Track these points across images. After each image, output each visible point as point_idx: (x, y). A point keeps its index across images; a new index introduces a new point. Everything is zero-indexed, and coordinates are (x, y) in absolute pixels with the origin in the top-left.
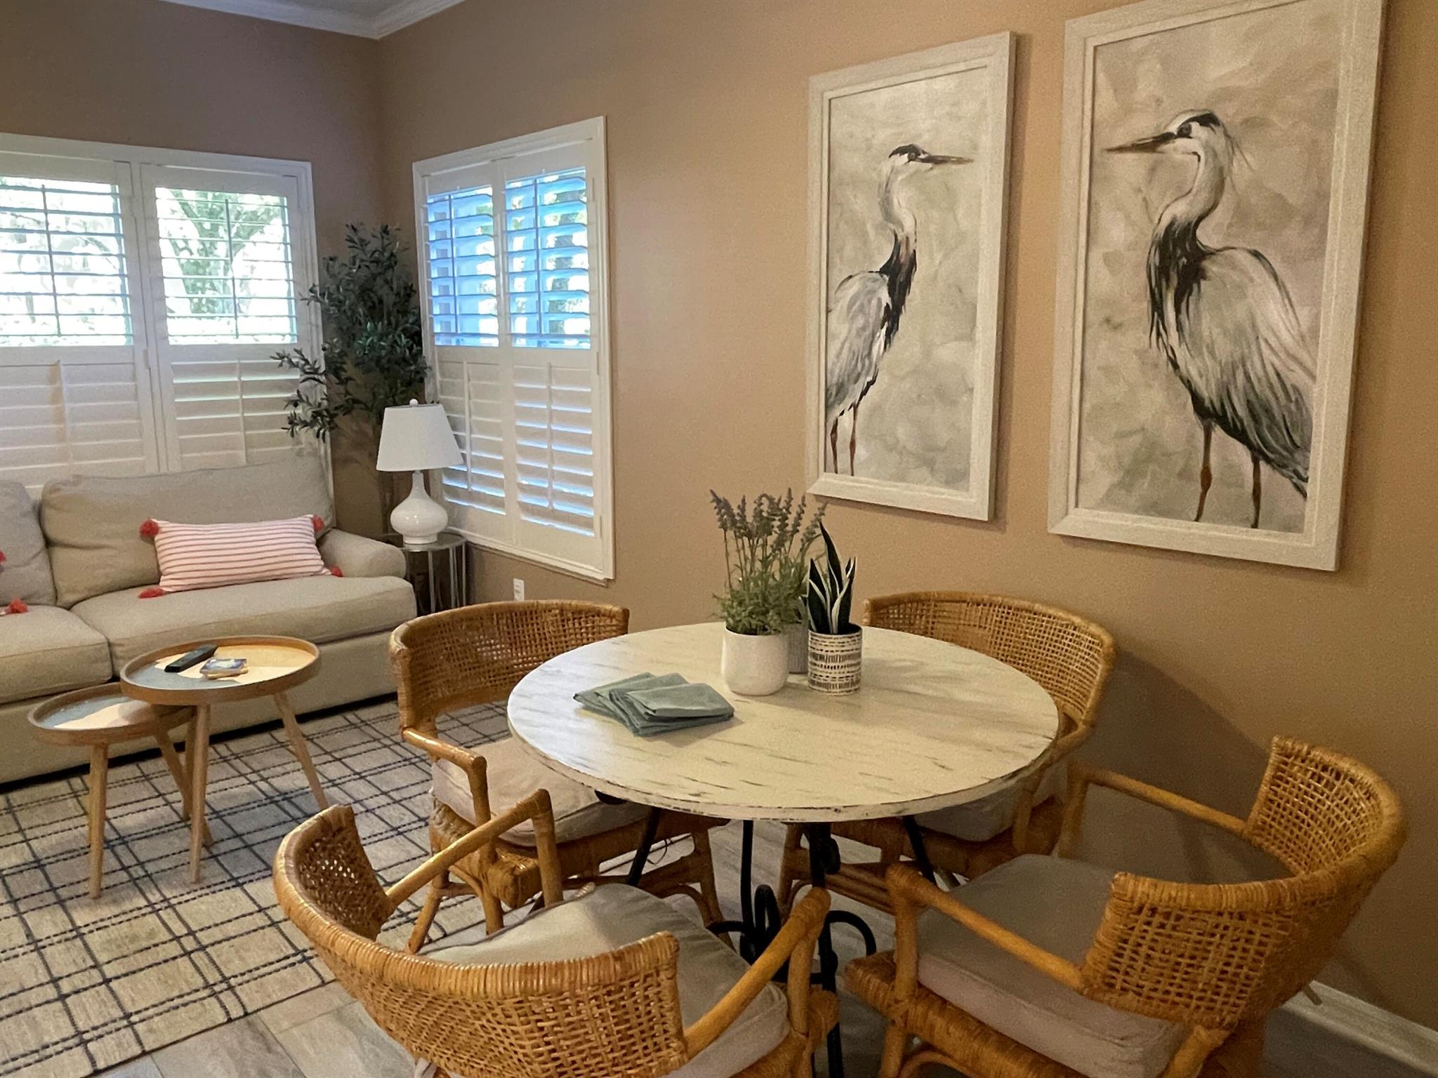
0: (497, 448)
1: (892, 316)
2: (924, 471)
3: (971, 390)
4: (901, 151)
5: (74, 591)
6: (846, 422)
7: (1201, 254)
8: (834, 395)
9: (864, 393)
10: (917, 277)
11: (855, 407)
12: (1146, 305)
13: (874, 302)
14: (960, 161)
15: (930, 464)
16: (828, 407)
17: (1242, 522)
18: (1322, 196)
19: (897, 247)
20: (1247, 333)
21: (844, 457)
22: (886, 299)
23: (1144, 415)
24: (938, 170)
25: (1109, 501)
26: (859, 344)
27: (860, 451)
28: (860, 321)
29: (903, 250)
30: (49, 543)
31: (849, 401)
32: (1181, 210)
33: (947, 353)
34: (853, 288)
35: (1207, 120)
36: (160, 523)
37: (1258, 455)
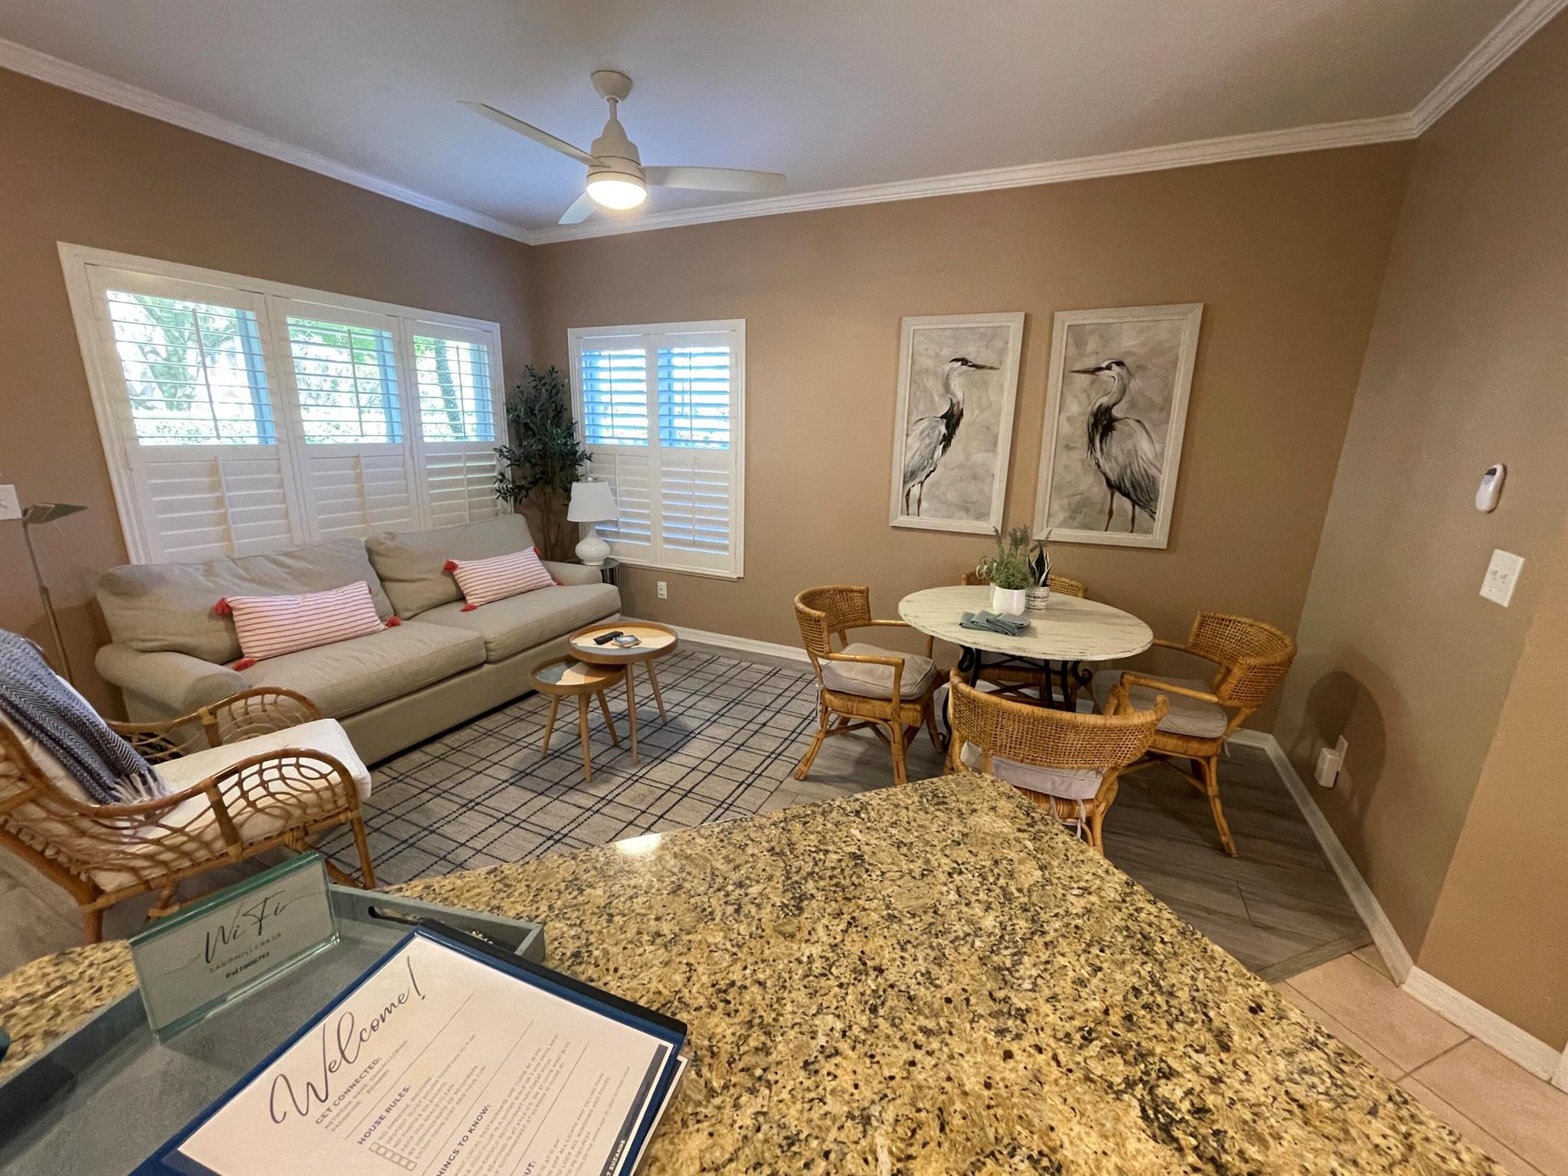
0: (646, 506)
1: (947, 440)
2: (963, 513)
3: (993, 475)
4: (957, 360)
5: (407, 610)
6: (915, 491)
7: (1112, 420)
8: (910, 476)
9: (928, 476)
10: (963, 421)
11: (922, 483)
12: (1086, 440)
13: (937, 432)
14: (992, 368)
15: (967, 510)
16: (905, 483)
17: (1126, 530)
18: (1168, 400)
19: (952, 406)
20: (1133, 453)
21: (913, 508)
22: (944, 430)
23: (1083, 487)
24: (979, 371)
25: (1064, 524)
26: (926, 453)
27: (924, 504)
28: (927, 441)
29: (955, 408)
30: (382, 579)
31: (918, 480)
32: (1105, 400)
33: (979, 457)
34: (924, 424)
35: (1120, 364)
36: (455, 561)
37: (1134, 503)
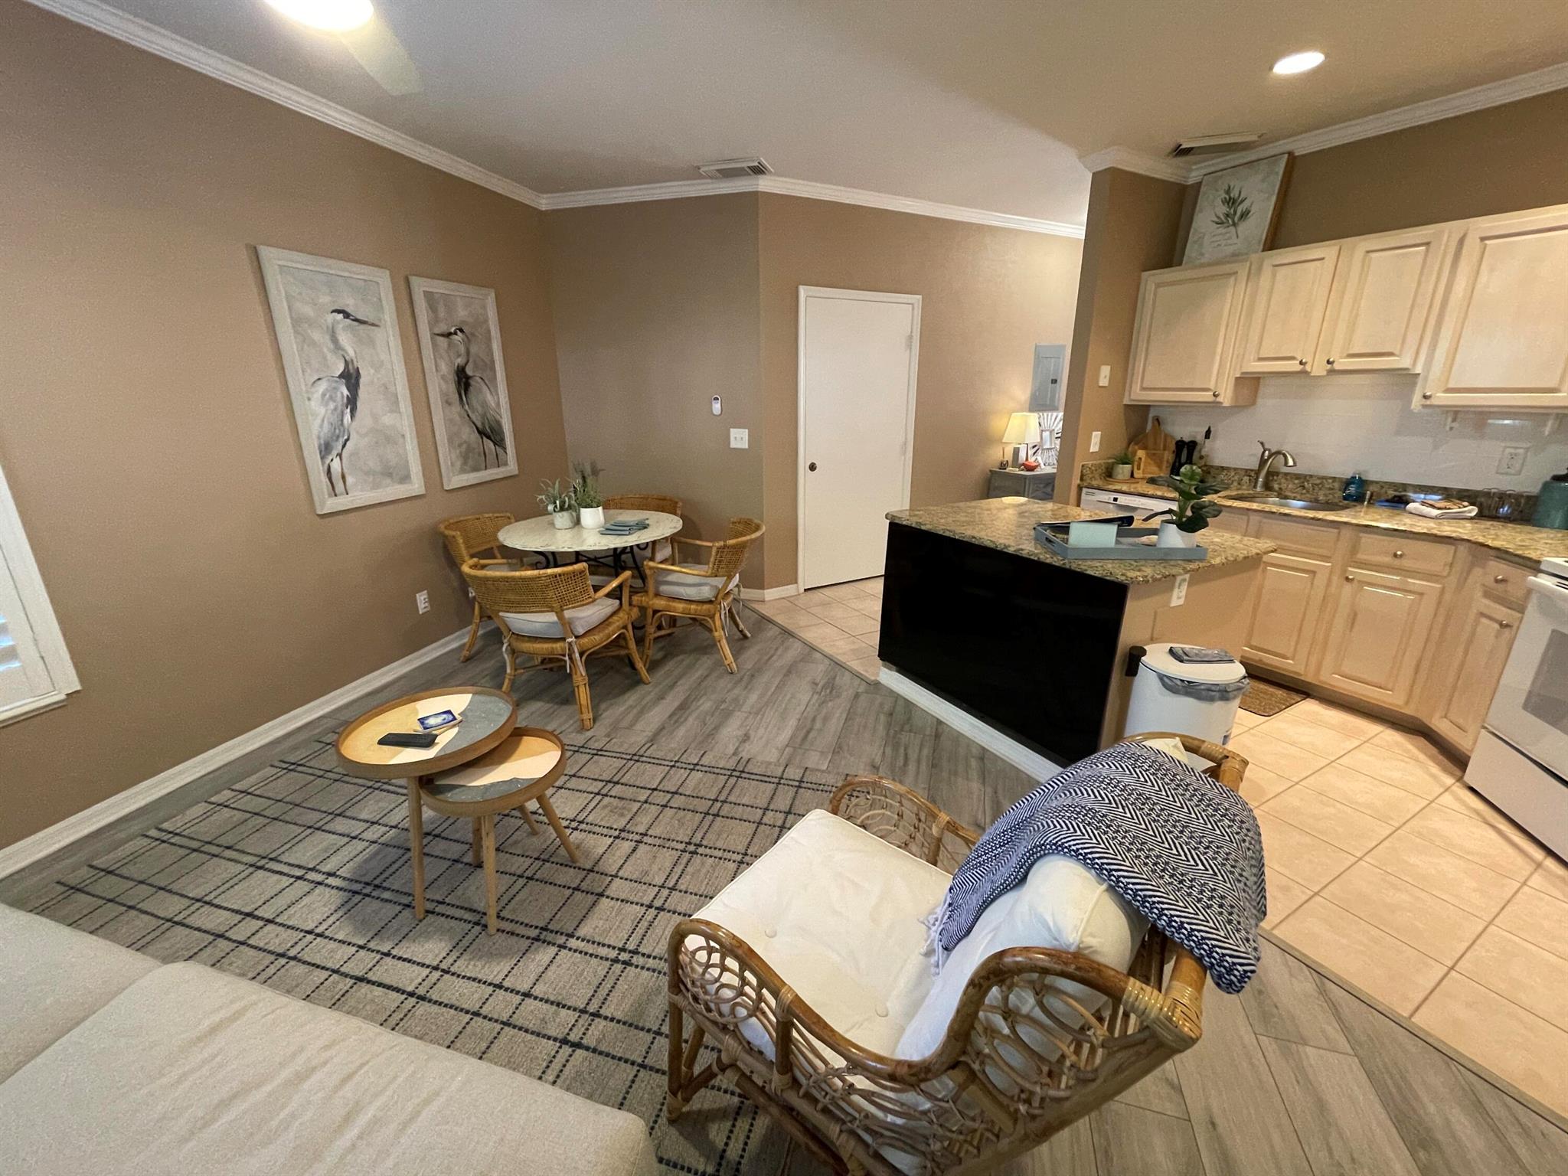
1: (352, 402)
2: (388, 481)
3: (403, 436)
4: (339, 311)
6: (336, 466)
7: (468, 378)
8: (326, 449)
9: (344, 446)
10: (362, 381)
11: (340, 455)
12: (457, 395)
13: (339, 395)
14: (373, 325)
15: (390, 475)
16: (323, 458)
17: (494, 467)
18: (493, 362)
19: (346, 362)
20: (484, 404)
21: (339, 486)
22: (346, 392)
23: (465, 437)
24: (362, 327)
25: (463, 471)
26: (334, 419)
27: (350, 480)
28: (332, 406)
29: (351, 367)
31: (335, 453)
32: (460, 361)
33: (388, 420)
34: (323, 386)
35: (461, 330)
37: (495, 444)
